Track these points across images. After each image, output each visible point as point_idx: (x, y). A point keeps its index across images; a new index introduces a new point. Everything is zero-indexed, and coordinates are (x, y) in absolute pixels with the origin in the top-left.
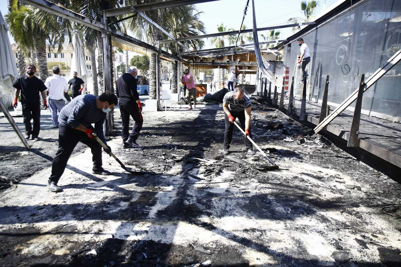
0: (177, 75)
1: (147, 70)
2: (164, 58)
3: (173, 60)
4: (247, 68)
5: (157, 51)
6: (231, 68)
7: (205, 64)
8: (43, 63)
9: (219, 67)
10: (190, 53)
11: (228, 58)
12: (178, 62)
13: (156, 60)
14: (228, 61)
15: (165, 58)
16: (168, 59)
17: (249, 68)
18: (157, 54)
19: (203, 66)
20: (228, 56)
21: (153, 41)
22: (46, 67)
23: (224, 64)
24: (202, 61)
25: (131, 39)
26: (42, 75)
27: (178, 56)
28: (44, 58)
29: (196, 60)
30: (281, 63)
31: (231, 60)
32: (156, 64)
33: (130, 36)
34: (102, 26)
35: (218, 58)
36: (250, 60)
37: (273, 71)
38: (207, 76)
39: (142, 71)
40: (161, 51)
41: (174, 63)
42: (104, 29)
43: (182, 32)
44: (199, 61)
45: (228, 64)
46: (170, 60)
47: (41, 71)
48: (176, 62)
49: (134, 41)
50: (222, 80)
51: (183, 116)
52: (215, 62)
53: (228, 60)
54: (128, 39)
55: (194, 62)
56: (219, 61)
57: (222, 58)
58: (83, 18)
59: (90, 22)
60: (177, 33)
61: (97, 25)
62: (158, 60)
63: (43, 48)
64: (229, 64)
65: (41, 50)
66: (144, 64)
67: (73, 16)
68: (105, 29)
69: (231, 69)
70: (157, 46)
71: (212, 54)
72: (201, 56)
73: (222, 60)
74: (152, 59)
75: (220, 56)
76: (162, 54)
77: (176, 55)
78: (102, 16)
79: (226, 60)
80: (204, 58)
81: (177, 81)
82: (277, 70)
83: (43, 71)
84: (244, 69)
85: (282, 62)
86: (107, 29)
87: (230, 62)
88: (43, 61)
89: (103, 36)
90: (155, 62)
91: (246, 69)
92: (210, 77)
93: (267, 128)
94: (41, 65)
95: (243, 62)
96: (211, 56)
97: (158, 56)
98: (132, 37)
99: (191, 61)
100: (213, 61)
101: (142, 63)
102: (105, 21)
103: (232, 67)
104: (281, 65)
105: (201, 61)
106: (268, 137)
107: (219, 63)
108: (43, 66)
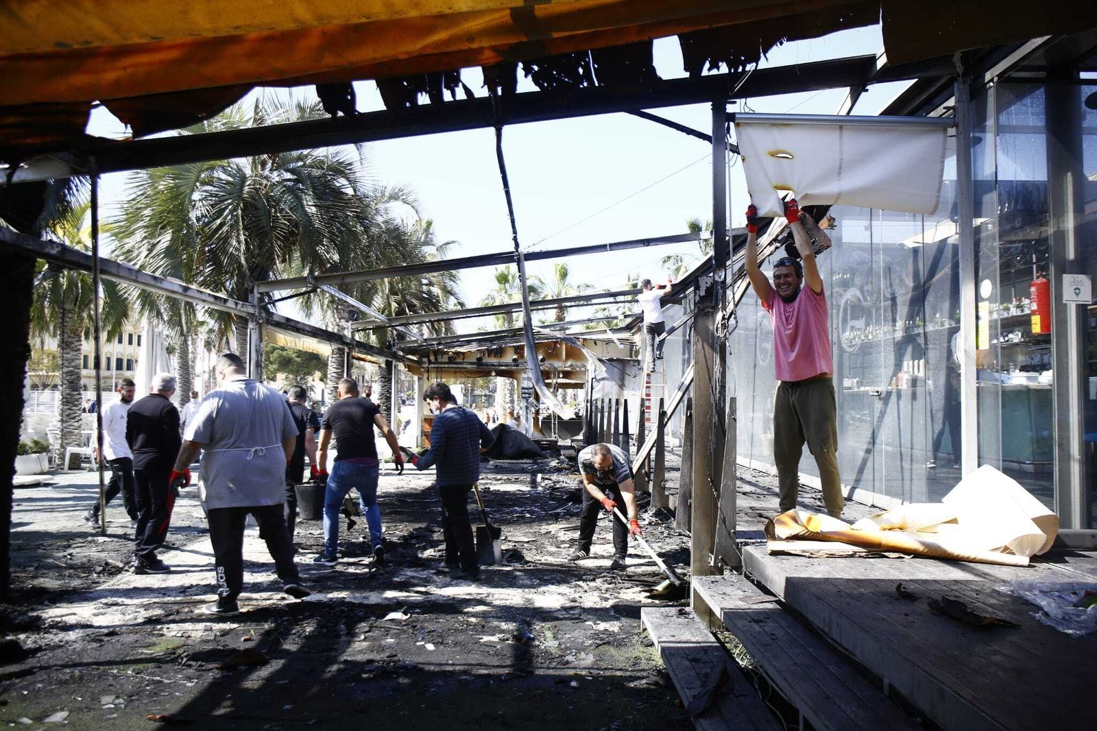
0: (390, 393)
1: (306, 374)
2: (360, 355)
3: (382, 360)
4: (561, 376)
5: (347, 344)
6: (524, 375)
7: (460, 366)
8: (73, 364)
9: (494, 374)
10: (422, 342)
11: (516, 353)
12: (394, 363)
13: (343, 361)
14: (514, 360)
15: (363, 356)
16: (369, 358)
17: (567, 374)
18: (346, 350)
19: (455, 372)
20: (514, 347)
21: (338, 320)
22: (78, 373)
23: (506, 366)
24: (451, 360)
25: (299, 326)
26: (68, 391)
27: (394, 349)
28: (75, 353)
29: (436, 359)
30: (636, 364)
31: (522, 356)
32: (343, 372)
33: (297, 319)
34: (251, 310)
35: (490, 352)
36: (568, 356)
37: (620, 383)
38: (477, 392)
39: (291, 376)
40: (355, 343)
41: (383, 365)
42: (253, 315)
43: (403, 296)
44: (445, 359)
45: (514, 366)
46: (373, 359)
47: (66, 382)
48: (389, 364)
49: (304, 330)
50: (509, 405)
51: (401, 484)
52: (484, 361)
53: (515, 357)
54: (293, 327)
55: (430, 362)
56: (493, 360)
57: (500, 352)
58: (226, 301)
59: (234, 307)
60: (393, 298)
61: (244, 309)
62: (346, 364)
63: (77, 330)
64: (517, 365)
65: (72, 335)
66: (298, 360)
67: (212, 300)
68: (257, 314)
69: (524, 379)
70: (348, 333)
71: (474, 344)
72: (449, 348)
73: (501, 356)
74: (334, 360)
75: (495, 347)
76: (357, 349)
77: (390, 347)
78: (252, 292)
79: (510, 357)
80: (458, 353)
81: (390, 408)
82: (628, 381)
83: (72, 382)
84: (554, 377)
85: (638, 362)
86: (260, 313)
87: (520, 361)
88: (73, 360)
89: (251, 325)
90: (341, 365)
91: (559, 377)
92: (485, 396)
93: (568, 500)
94: (65, 370)
95: (551, 362)
96: (474, 347)
97: (348, 354)
98: (299, 322)
99: (425, 360)
100: (480, 359)
101: (294, 355)
102: (256, 299)
103: (525, 373)
104: (636, 368)
105: (449, 358)
106: (562, 514)
107: (493, 365)
108: (71, 372)
